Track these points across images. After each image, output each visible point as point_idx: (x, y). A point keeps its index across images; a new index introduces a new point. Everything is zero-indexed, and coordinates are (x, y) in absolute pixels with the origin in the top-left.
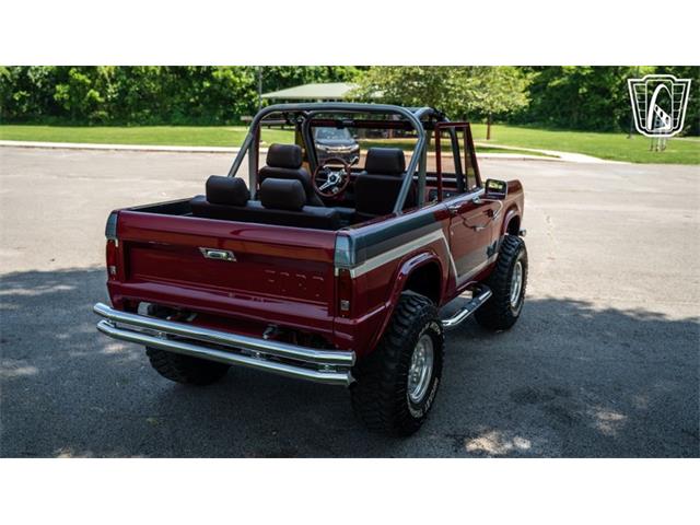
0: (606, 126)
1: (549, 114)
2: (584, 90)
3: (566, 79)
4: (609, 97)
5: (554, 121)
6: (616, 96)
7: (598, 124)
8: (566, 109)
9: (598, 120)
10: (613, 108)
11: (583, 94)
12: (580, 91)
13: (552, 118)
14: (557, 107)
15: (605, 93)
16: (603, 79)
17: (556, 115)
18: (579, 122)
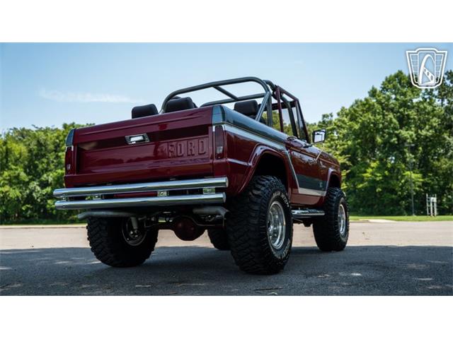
0: (397, 212)
1: (360, 207)
2: (379, 190)
3: (366, 183)
4: (396, 194)
5: (363, 211)
6: (400, 193)
7: (391, 211)
8: (370, 203)
9: (391, 208)
10: (400, 201)
11: (379, 192)
12: (377, 190)
13: (361, 209)
14: (364, 202)
15: (393, 191)
16: (390, 183)
17: (364, 207)
18: (379, 211)
